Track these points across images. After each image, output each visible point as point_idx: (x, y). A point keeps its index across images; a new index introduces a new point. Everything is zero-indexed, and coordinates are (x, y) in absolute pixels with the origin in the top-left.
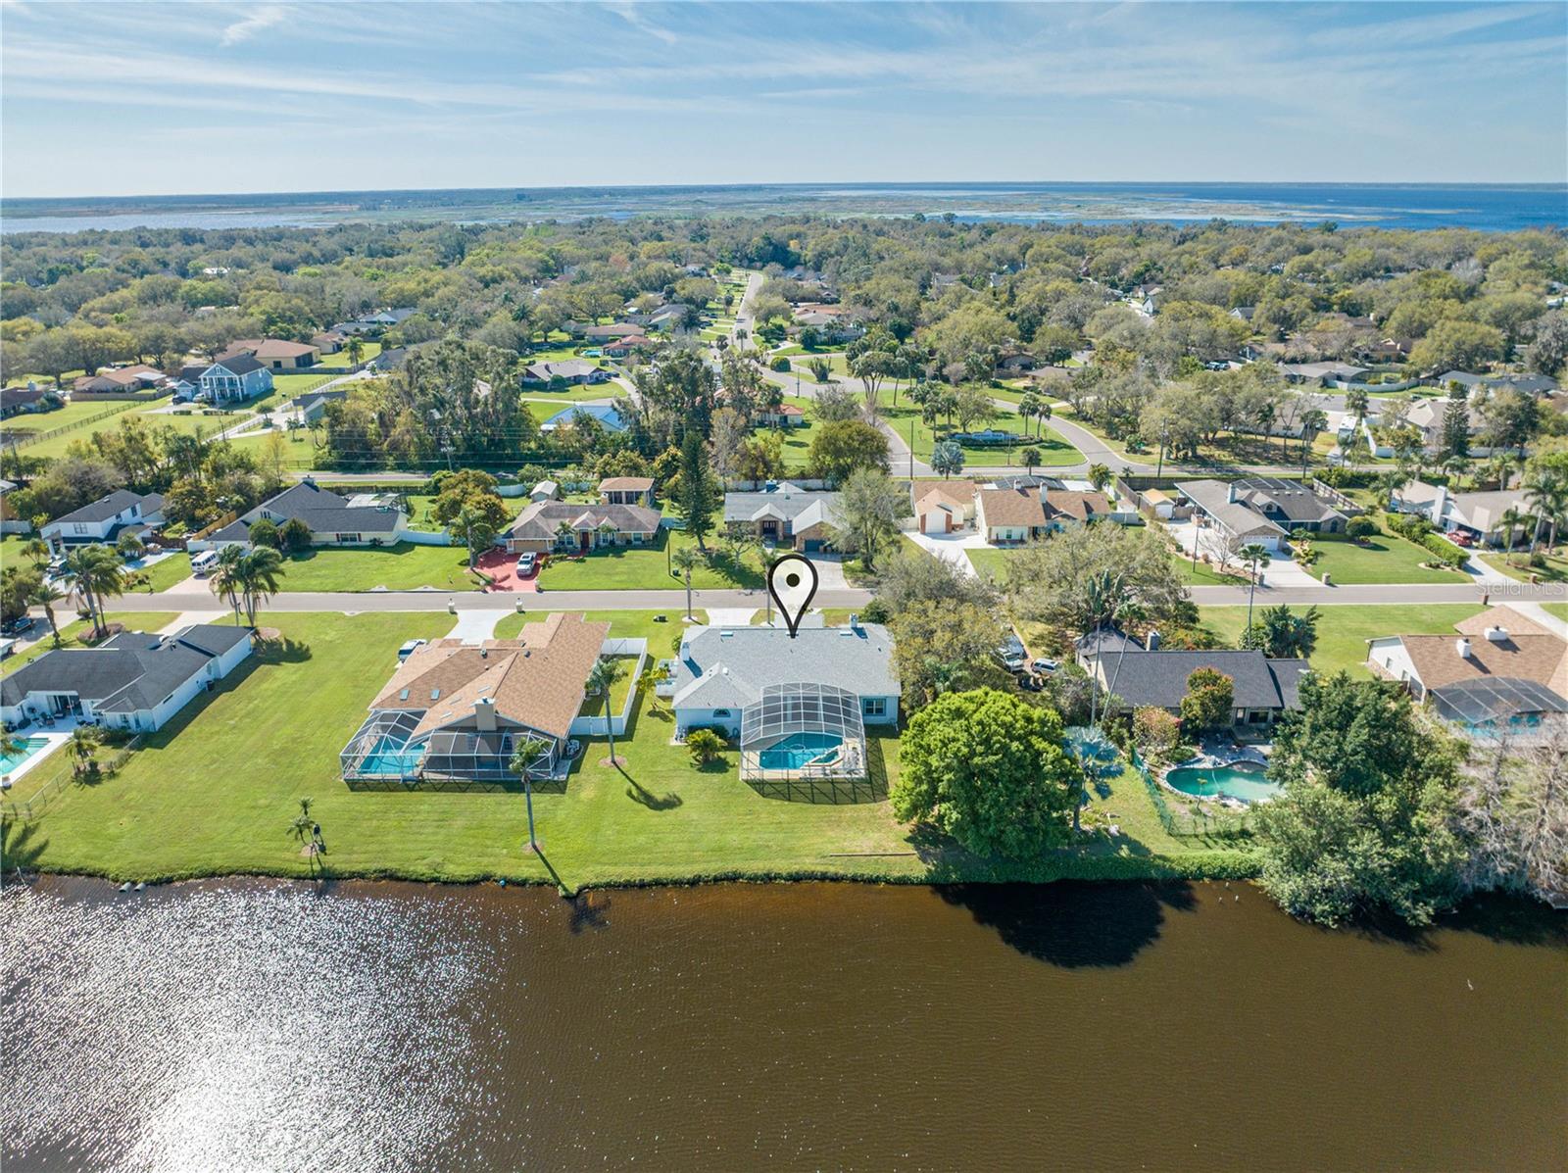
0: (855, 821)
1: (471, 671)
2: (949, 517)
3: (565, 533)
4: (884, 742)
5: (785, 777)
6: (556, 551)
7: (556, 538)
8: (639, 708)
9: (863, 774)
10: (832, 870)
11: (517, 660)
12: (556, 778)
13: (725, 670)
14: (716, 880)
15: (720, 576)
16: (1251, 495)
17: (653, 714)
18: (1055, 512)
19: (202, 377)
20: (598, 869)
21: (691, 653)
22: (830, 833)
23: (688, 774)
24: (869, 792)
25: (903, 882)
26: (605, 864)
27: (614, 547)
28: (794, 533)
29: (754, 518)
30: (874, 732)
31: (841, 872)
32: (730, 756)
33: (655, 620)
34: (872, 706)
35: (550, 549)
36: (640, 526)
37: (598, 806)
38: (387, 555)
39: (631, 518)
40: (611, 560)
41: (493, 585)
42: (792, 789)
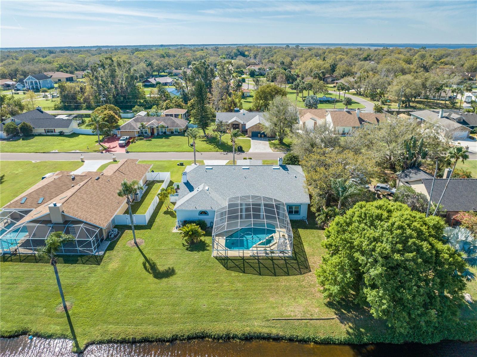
0: (288, 290)
1: (64, 187)
2: (315, 123)
3: (143, 128)
4: (301, 231)
5: (241, 255)
6: (139, 136)
7: (139, 130)
8: (160, 209)
9: (290, 254)
10: (274, 332)
12: (97, 254)
13: (206, 188)
14: (189, 338)
15: (213, 147)
16: (450, 115)
17: (166, 213)
18: (363, 121)
19: (24, 81)
20: (104, 327)
21: (188, 178)
22: (271, 299)
23: (180, 252)
24: (296, 266)
25: (327, 342)
26: (110, 323)
27: (165, 135)
28: (247, 128)
29: (230, 122)
30: (296, 225)
31: (281, 334)
32: (207, 240)
33: (178, 165)
34: (293, 209)
35: (136, 135)
36: (177, 125)
37: (119, 274)
39: (174, 122)
40: (163, 140)
41: (107, 150)
42: (246, 264)
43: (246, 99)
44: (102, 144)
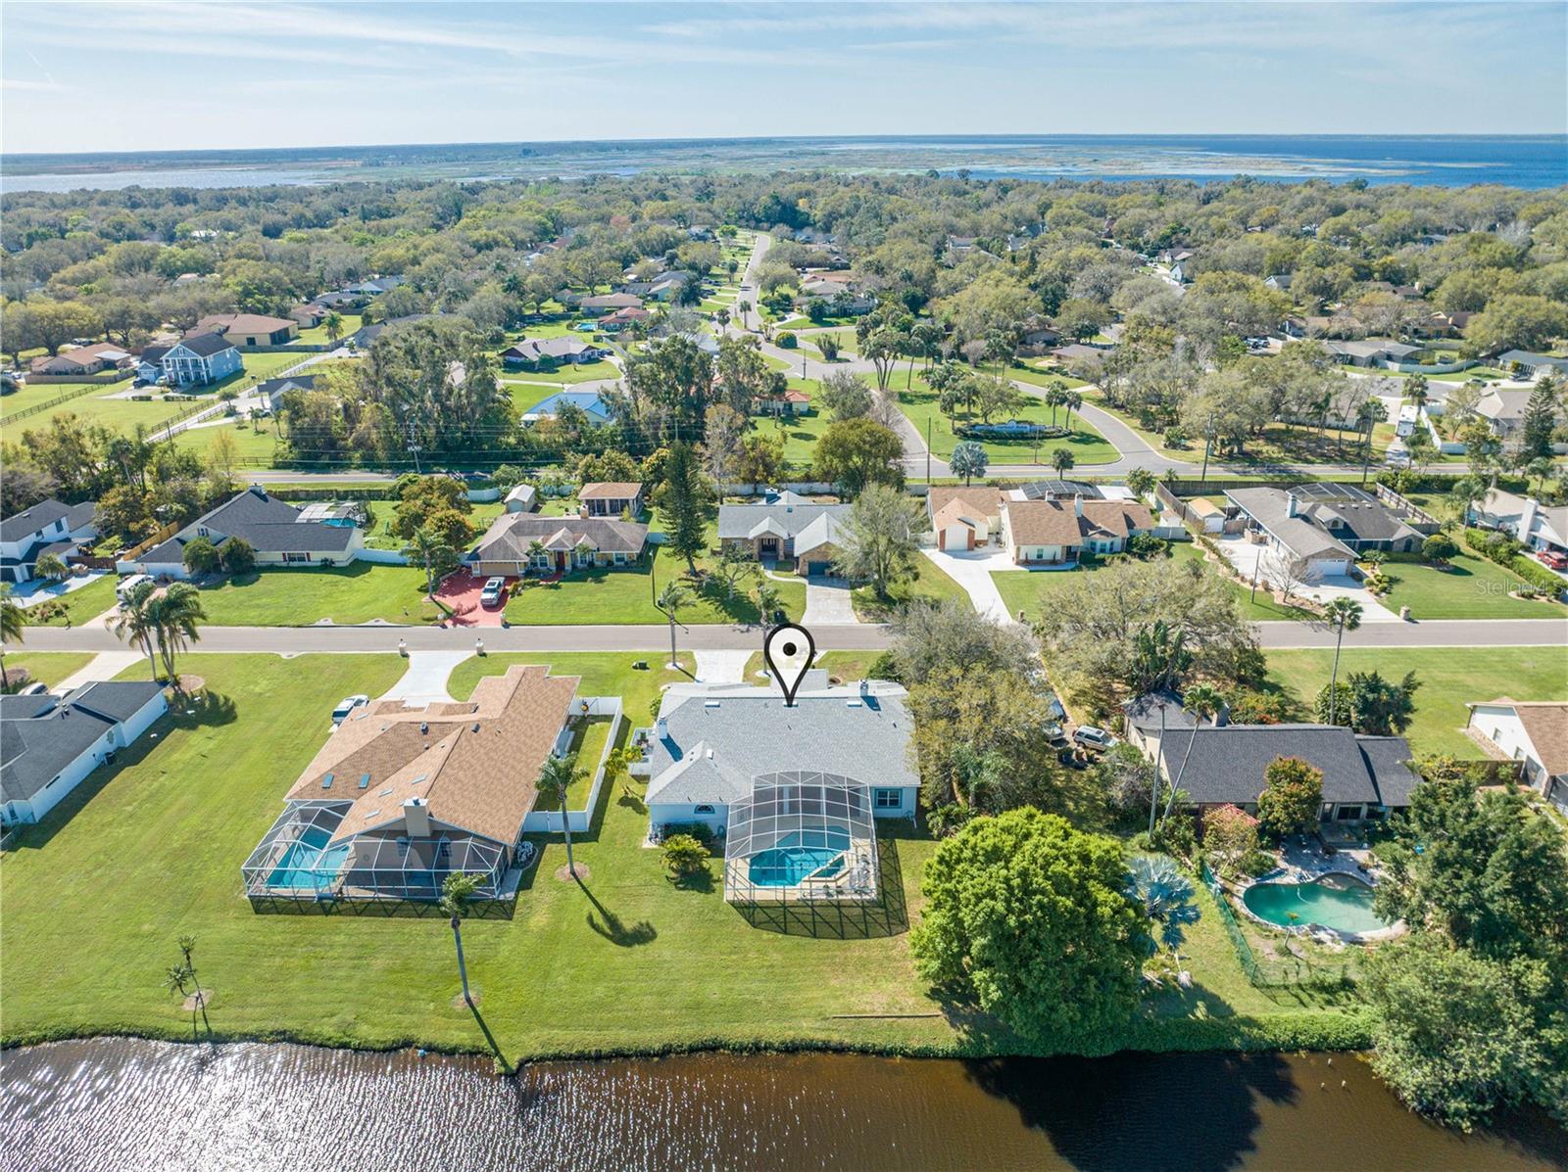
0: (863, 965)
1: (408, 750)
2: (971, 533)
3: (536, 553)
4: (901, 845)
5: (780, 897)
6: (528, 574)
7: (527, 559)
8: (609, 793)
9: (873, 896)
10: (835, 1038)
11: (463, 738)
12: (502, 897)
13: (709, 754)
14: (692, 1050)
15: (712, 607)
16: (1314, 509)
17: (625, 801)
18: (1093, 527)
19: (163, 358)
20: (545, 1034)
21: (670, 729)
22: (833, 982)
23: (662, 891)
24: (882, 919)
25: (923, 1055)
26: (553, 1027)
27: (592, 569)
28: (796, 554)
29: (752, 534)
30: (889, 830)
31: (847, 1041)
32: (711, 864)
33: (635, 667)
34: (886, 797)
35: (521, 571)
36: (622, 545)
37: (551, 938)
38: (338, 577)
39: (613, 536)
40: (590, 585)
41: (456, 617)
42: (789, 916)
43: (796, 425)
44: (437, 598)
